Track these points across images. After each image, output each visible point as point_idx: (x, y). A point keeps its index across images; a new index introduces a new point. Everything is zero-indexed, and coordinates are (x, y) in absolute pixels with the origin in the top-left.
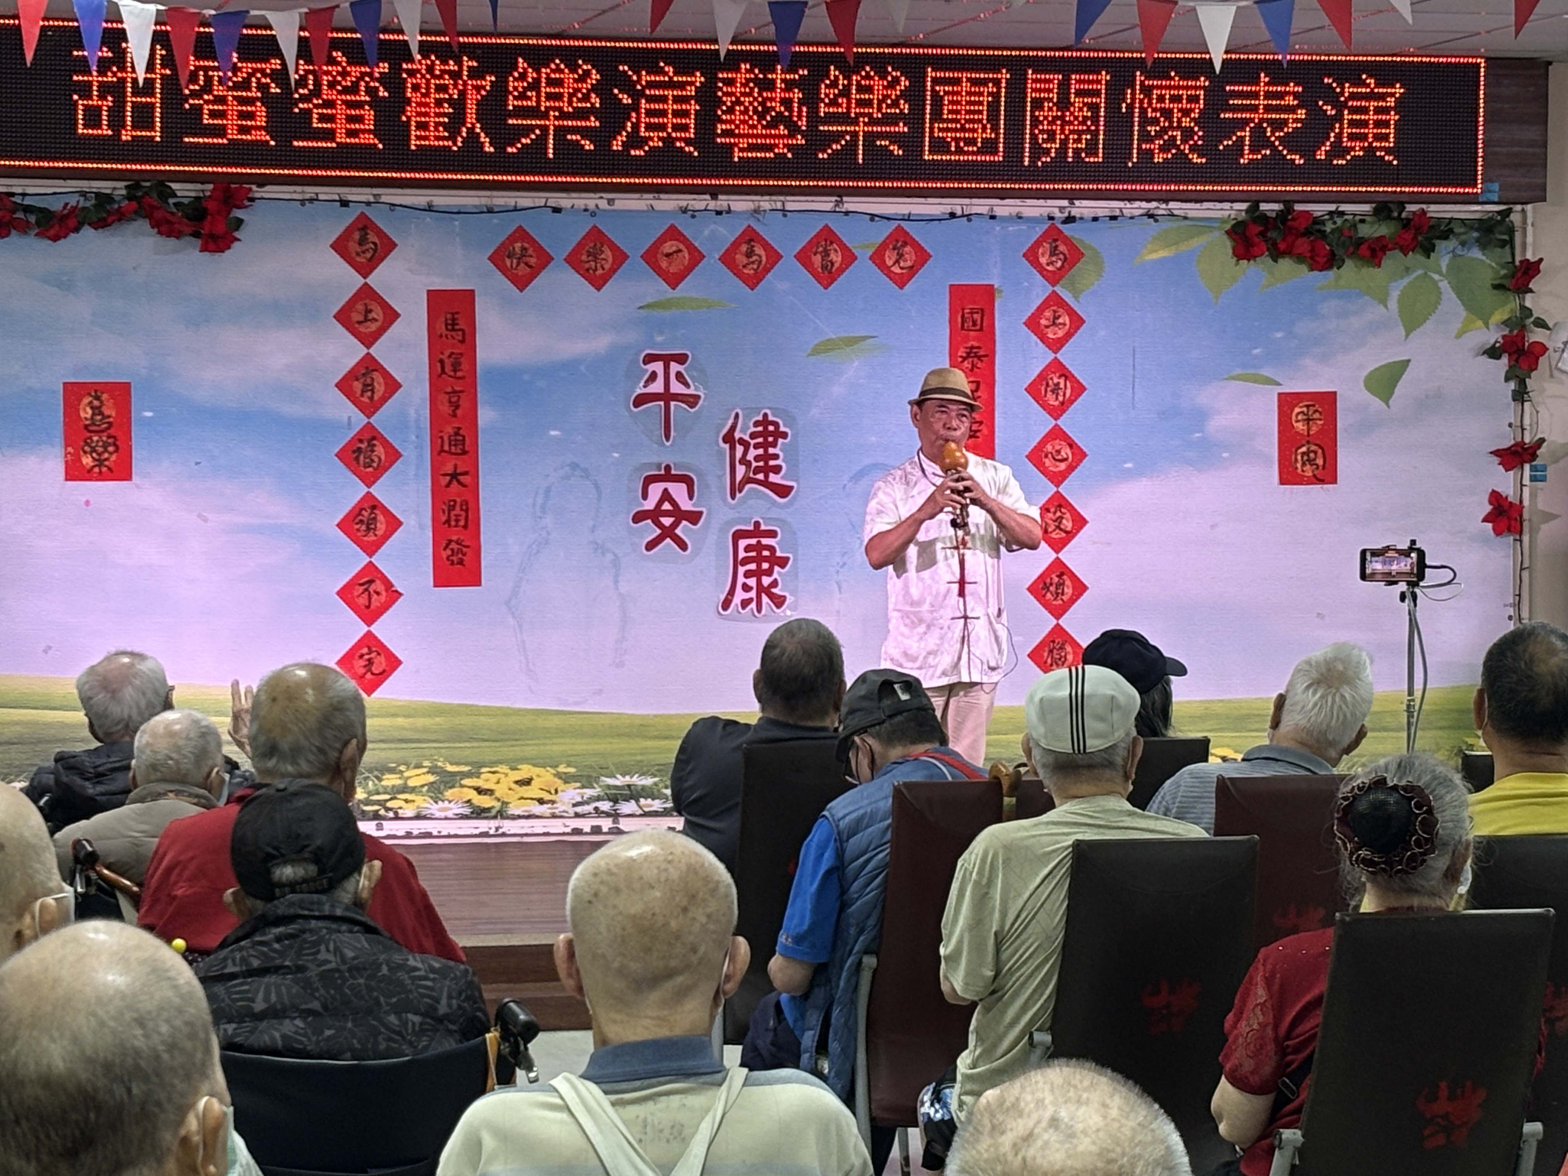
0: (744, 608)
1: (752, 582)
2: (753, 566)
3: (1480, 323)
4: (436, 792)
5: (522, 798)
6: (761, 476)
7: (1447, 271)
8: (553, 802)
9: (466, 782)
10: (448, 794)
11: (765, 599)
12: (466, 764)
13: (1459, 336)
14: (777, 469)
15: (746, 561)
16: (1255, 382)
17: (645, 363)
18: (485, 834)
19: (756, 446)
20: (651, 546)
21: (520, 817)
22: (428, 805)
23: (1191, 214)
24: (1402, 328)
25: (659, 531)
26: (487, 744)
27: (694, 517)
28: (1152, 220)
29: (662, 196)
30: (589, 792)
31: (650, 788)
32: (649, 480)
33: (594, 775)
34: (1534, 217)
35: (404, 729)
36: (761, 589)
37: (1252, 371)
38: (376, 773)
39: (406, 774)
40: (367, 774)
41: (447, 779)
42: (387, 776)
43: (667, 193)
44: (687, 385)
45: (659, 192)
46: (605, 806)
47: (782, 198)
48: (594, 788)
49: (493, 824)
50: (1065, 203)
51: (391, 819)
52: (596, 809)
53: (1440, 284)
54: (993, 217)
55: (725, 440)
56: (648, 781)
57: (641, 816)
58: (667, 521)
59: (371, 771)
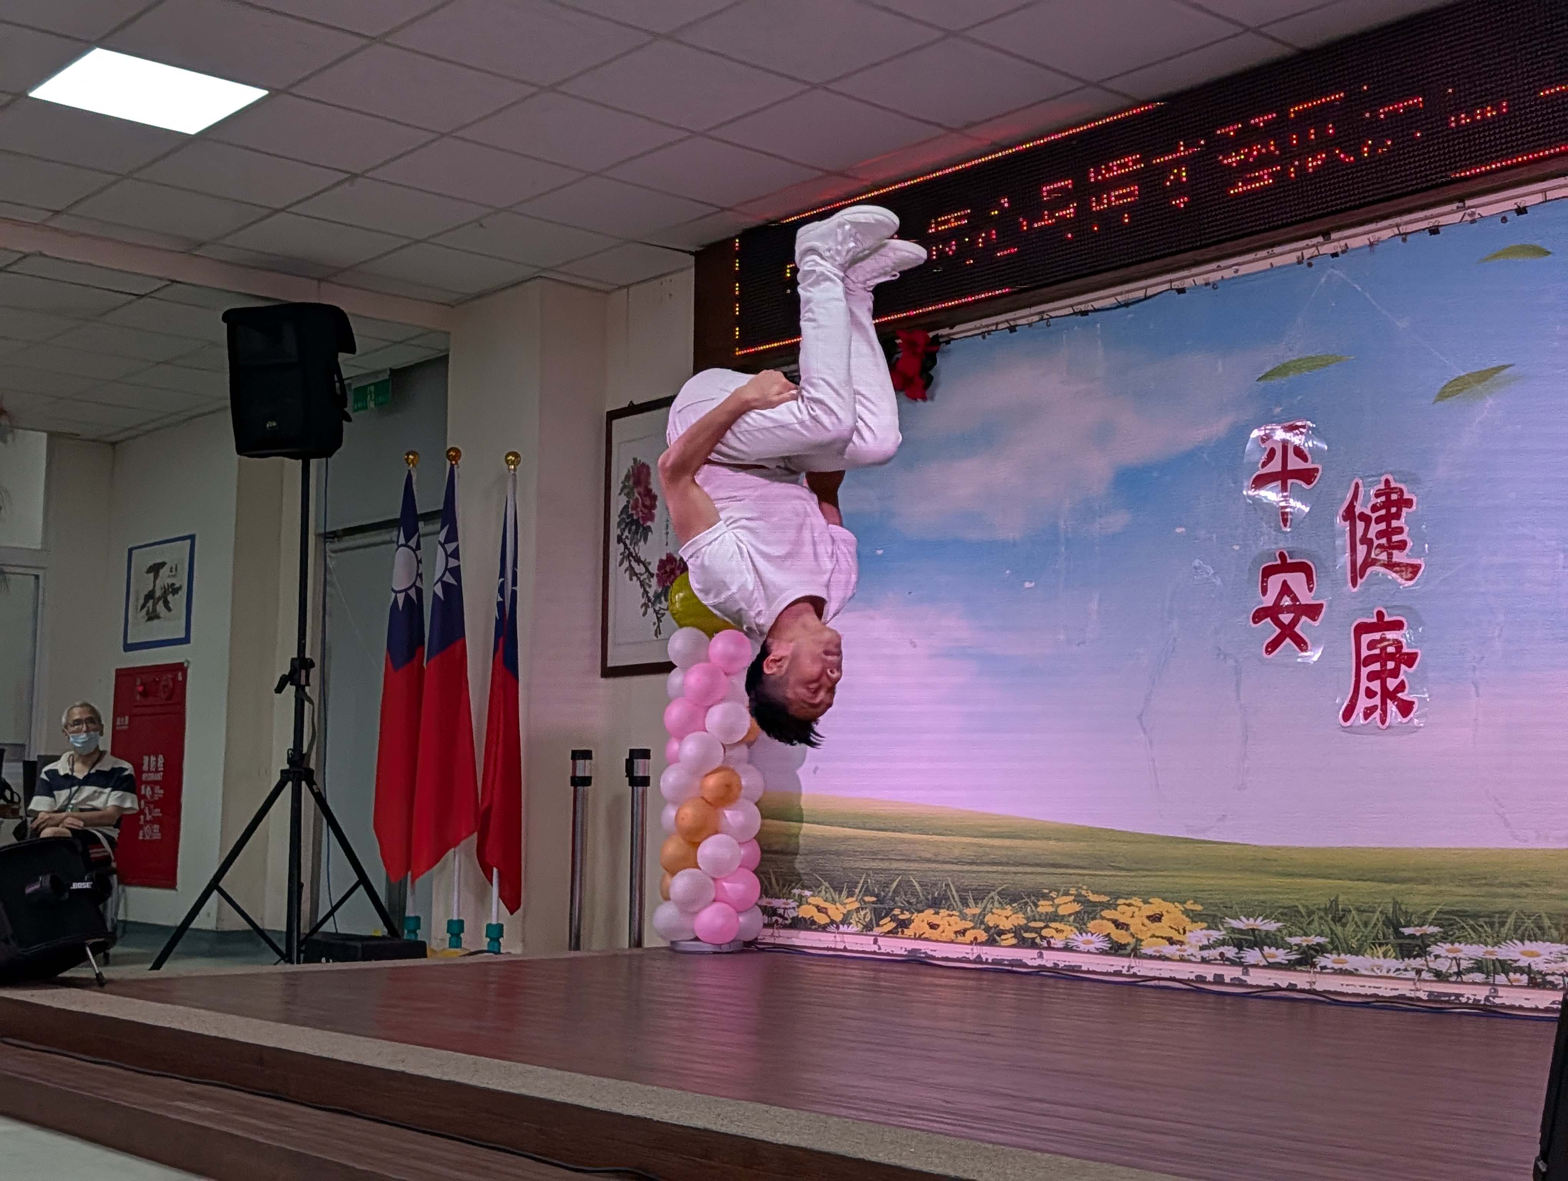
0: (1367, 718)
1: (1376, 686)
2: (1376, 667)
4: (1081, 921)
5: (1153, 936)
6: (1385, 556)
8: (1182, 943)
9: (1106, 913)
10: (1091, 925)
11: (1392, 707)
12: (1105, 894)
14: (1402, 545)
15: (1369, 660)
18: (1119, 973)
19: (1378, 520)
20: (1270, 648)
21: (1151, 957)
22: (1073, 936)
25: (1278, 631)
26: (1123, 873)
27: (1313, 611)
30: (1215, 935)
31: (1274, 935)
32: (1267, 572)
33: (1219, 915)
35: (1057, 853)
36: (1387, 695)
38: (1033, 898)
39: (1057, 901)
40: (1026, 900)
41: (1090, 909)
42: (1041, 903)
44: (1306, 460)
46: (1230, 952)
48: (1219, 930)
49: (1127, 962)
52: (1222, 954)
55: (1345, 518)
56: (1272, 926)
57: (1264, 967)
58: (1286, 618)
59: (1029, 896)
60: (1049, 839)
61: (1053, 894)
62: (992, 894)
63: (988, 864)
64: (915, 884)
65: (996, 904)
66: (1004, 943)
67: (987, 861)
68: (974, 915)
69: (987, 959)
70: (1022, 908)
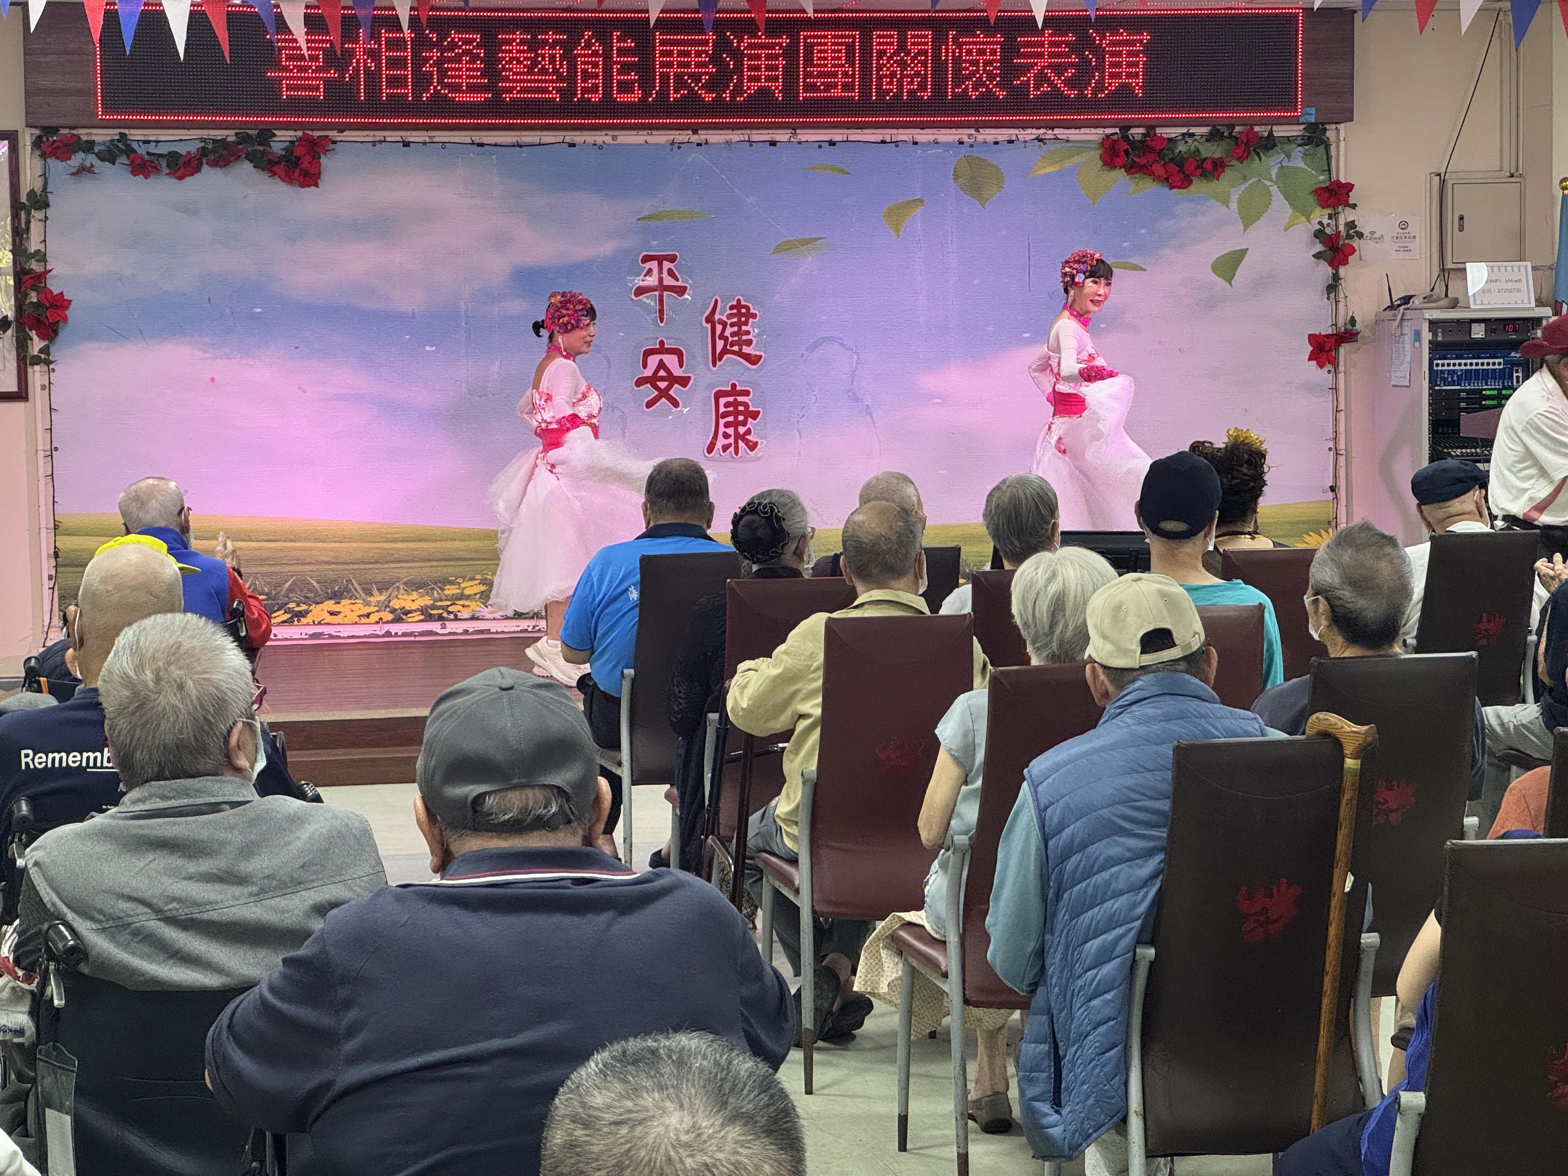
0: (724, 452)
1: (731, 431)
2: (731, 419)
3: (1303, 219)
6: (736, 348)
7: (1277, 178)
11: (741, 444)
13: (1286, 229)
14: (748, 343)
15: (725, 415)
16: (1125, 268)
17: (643, 262)
18: (525, 631)
19: (732, 325)
20: (649, 404)
22: (481, 610)
23: (1072, 138)
24: (1241, 223)
25: (656, 393)
27: (684, 381)
28: (1041, 143)
29: (654, 132)
32: (648, 353)
34: (1346, 134)
35: (462, 550)
36: (737, 436)
37: (1123, 260)
38: (439, 584)
39: (462, 585)
40: (433, 586)
42: (449, 587)
43: (658, 129)
44: (677, 280)
45: (652, 129)
47: (749, 132)
49: (532, 623)
50: (972, 131)
51: (452, 620)
53: (1271, 188)
54: (915, 143)
55: (707, 321)
58: (662, 385)
59: (435, 583)
60: (455, 540)
61: (460, 580)
62: (398, 584)
63: (392, 562)
64: (312, 582)
65: (402, 591)
66: (410, 620)
67: (392, 559)
68: (378, 602)
69: (396, 633)
70: (430, 593)
